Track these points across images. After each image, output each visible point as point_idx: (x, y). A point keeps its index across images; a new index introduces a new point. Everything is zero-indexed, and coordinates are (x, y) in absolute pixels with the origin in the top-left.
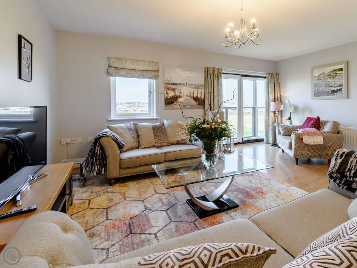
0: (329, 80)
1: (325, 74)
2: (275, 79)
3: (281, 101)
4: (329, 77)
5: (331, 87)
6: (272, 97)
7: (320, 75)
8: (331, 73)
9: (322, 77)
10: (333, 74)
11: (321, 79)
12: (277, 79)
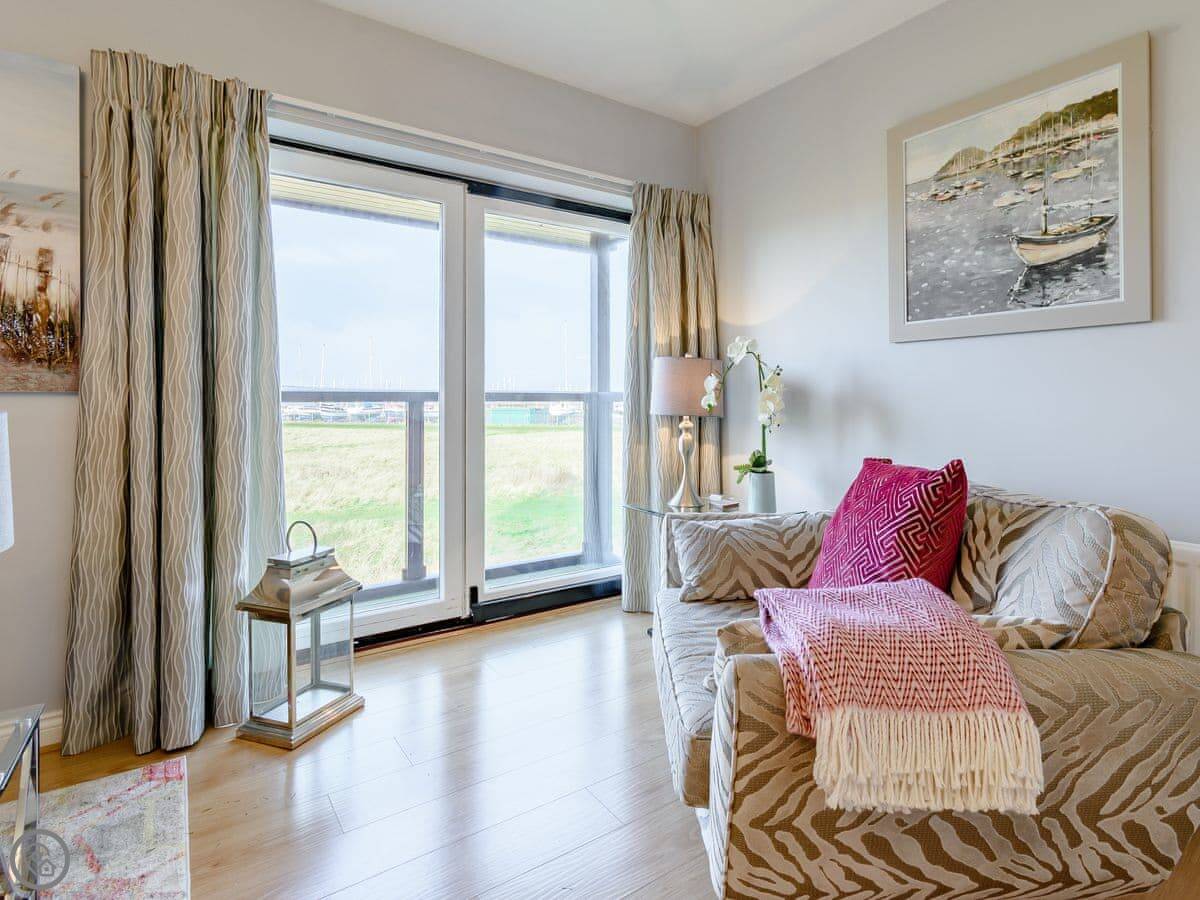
0: (1007, 198)
1: (982, 154)
2: (687, 227)
3: (718, 356)
4: (1011, 172)
5: (1022, 241)
6: (664, 332)
7: (944, 169)
8: (1026, 144)
9: (958, 183)
10: (1038, 151)
11: (953, 197)
12: (696, 229)
